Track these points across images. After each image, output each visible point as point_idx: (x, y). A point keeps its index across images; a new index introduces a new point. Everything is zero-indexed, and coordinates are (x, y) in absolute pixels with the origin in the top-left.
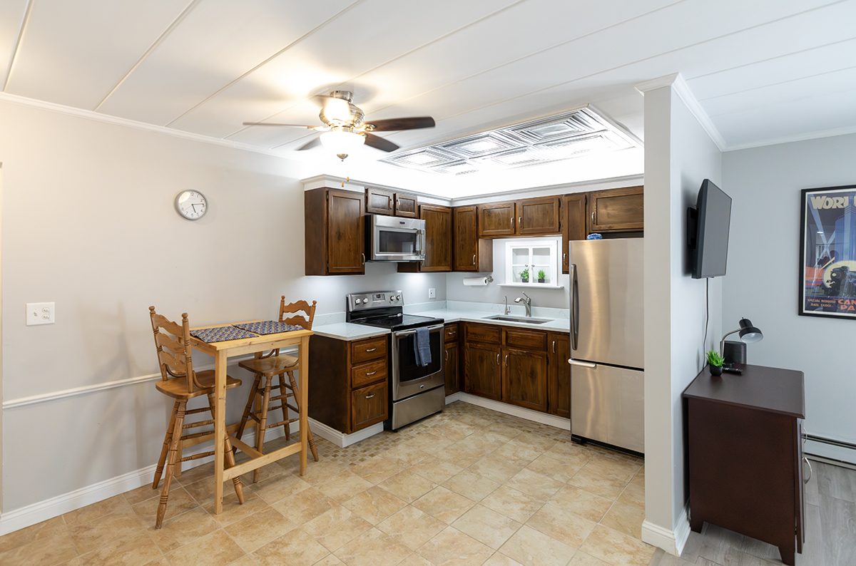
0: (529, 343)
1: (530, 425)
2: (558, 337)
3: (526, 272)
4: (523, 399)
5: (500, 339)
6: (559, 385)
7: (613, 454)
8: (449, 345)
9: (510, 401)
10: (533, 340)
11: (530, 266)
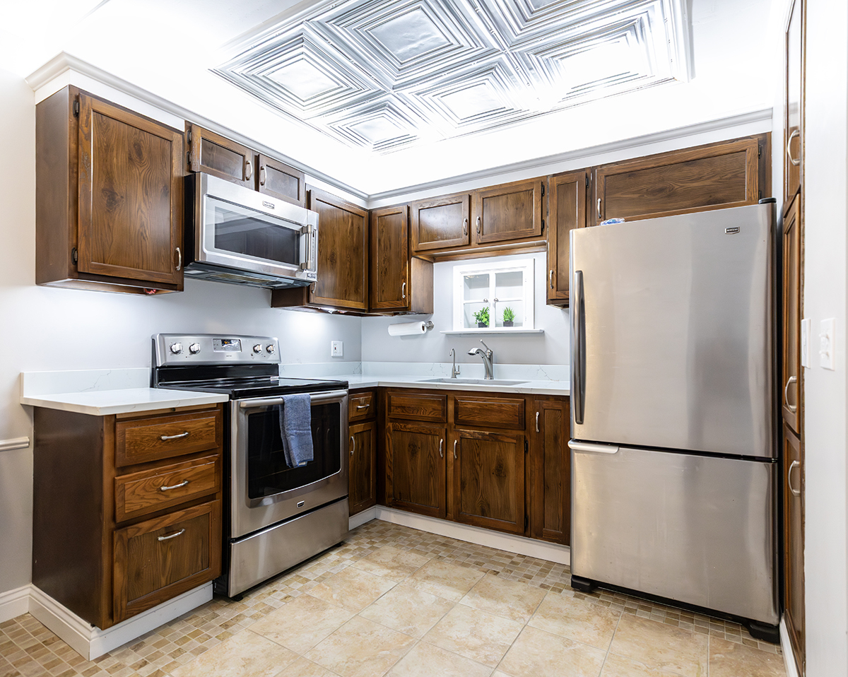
0: (494, 418)
1: (496, 558)
2: (545, 404)
3: (484, 312)
4: (483, 513)
5: (445, 412)
6: (545, 487)
7: (649, 610)
8: (358, 428)
9: (460, 519)
10: (501, 411)
11: (491, 301)
